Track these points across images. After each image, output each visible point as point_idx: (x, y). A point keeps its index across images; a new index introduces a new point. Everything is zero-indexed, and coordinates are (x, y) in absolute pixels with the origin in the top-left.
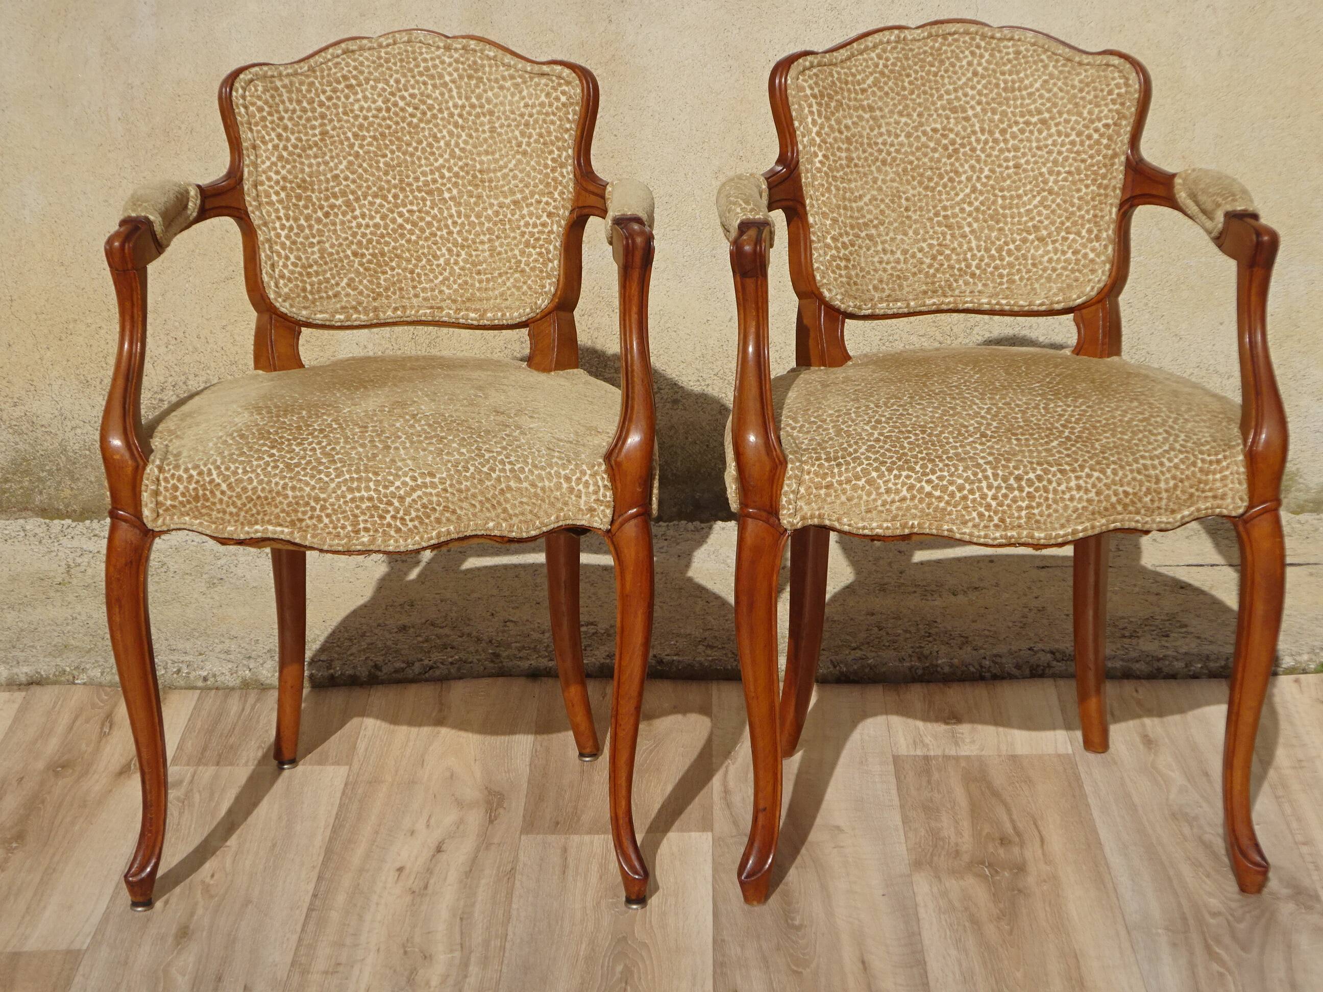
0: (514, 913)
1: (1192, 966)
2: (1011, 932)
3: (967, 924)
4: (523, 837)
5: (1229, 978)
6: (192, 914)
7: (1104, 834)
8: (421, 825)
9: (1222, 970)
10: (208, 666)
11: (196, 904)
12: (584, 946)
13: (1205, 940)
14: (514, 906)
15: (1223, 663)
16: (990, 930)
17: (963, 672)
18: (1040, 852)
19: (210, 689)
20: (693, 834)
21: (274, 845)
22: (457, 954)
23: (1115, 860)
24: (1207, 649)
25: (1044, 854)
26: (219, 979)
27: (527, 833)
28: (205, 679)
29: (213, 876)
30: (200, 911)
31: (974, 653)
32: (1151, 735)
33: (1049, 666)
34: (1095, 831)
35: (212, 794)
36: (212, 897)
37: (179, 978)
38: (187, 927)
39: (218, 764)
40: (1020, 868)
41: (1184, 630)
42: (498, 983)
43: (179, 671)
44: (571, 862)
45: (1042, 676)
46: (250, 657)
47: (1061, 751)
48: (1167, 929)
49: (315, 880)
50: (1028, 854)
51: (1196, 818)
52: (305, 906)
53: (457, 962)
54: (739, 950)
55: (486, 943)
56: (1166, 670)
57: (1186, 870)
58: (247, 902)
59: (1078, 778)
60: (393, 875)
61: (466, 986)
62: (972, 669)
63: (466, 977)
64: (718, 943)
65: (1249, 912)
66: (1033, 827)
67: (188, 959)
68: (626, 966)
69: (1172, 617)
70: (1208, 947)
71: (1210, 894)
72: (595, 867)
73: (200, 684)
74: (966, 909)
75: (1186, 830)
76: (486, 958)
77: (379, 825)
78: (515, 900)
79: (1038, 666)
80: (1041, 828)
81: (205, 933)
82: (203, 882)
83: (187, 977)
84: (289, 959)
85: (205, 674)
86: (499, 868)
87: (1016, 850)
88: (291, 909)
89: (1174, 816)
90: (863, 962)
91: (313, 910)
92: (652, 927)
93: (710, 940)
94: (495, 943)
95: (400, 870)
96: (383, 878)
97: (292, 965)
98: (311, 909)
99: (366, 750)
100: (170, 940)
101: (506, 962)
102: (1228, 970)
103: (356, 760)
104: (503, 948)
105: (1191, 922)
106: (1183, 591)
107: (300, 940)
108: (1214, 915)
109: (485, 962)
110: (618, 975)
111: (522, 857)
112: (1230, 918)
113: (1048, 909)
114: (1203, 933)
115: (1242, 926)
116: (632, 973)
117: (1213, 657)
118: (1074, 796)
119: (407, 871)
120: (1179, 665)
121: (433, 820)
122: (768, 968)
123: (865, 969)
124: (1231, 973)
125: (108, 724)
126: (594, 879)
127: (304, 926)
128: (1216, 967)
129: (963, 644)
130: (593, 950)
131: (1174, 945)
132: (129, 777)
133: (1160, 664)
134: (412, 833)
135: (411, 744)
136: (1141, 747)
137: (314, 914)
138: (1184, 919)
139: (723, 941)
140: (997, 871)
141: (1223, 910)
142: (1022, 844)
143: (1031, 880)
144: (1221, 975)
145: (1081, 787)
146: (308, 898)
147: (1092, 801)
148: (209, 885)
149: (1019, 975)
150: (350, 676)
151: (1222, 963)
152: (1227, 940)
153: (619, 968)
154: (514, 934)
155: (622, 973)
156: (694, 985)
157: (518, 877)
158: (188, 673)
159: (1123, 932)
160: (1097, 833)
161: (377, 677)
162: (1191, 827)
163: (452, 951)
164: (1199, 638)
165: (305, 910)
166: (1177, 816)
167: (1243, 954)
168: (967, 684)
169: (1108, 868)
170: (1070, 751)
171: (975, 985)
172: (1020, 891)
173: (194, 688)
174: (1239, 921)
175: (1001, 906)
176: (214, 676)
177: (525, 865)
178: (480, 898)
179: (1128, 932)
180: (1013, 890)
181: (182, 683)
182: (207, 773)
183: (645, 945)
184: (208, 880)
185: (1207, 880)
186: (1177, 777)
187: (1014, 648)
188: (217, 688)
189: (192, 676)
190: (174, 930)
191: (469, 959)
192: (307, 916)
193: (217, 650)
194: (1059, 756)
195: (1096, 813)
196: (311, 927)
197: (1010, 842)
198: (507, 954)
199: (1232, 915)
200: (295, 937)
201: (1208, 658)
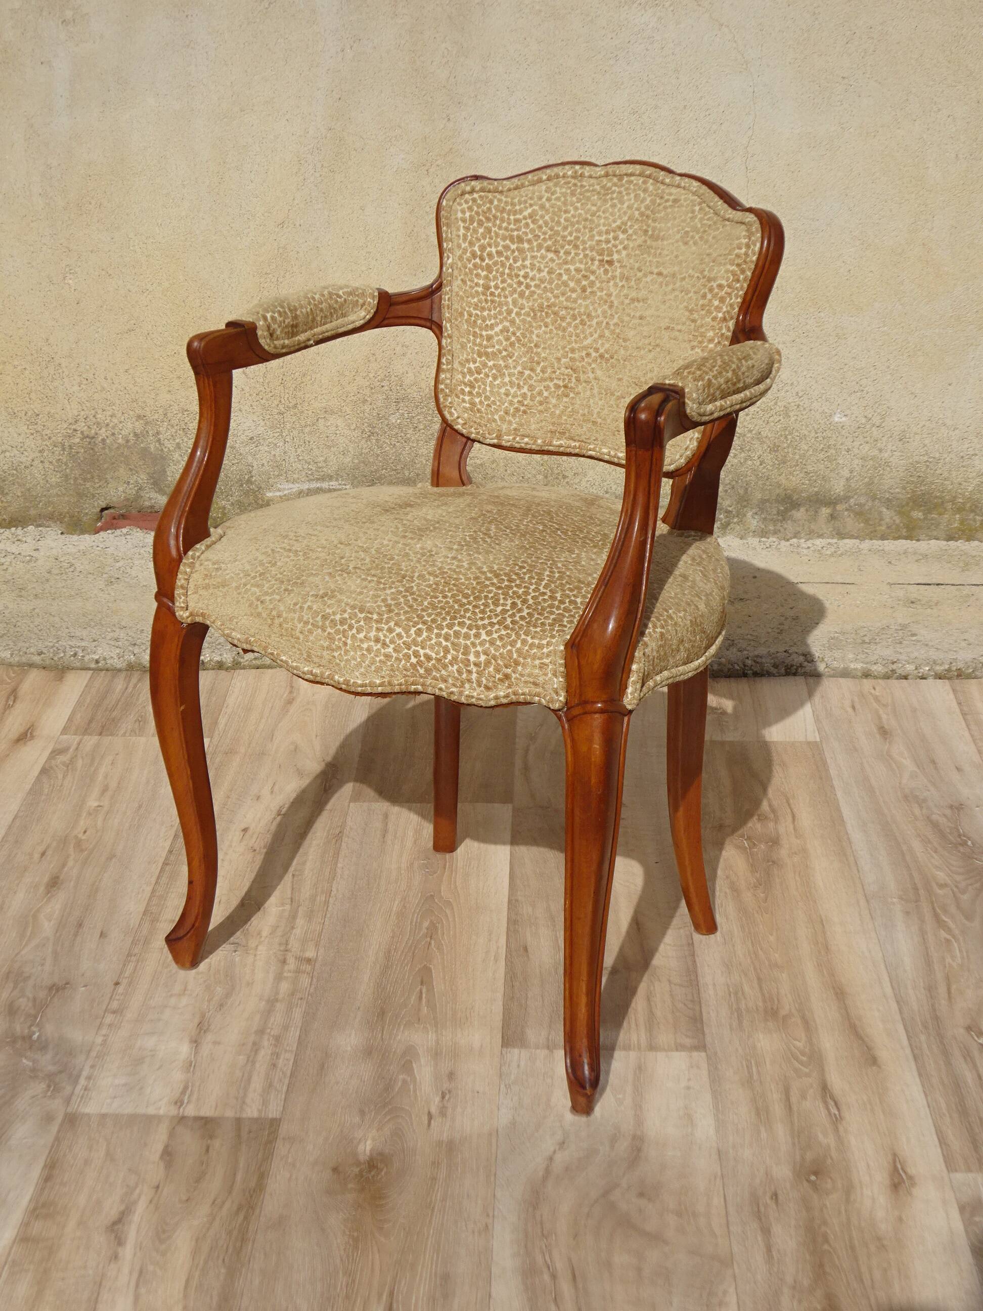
0: (339, 871)
1: (923, 933)
2: (766, 900)
3: (728, 891)
4: (352, 805)
5: (956, 945)
6: (64, 866)
7: (846, 812)
8: (266, 792)
9: (949, 937)
10: (100, 650)
11: (68, 856)
12: (397, 902)
13: (934, 909)
14: (340, 865)
15: (947, 667)
16: (748, 897)
17: (729, 669)
18: (791, 827)
19: (101, 670)
20: (496, 805)
21: (140, 807)
22: (288, 907)
23: (857, 836)
24: (933, 654)
25: (795, 829)
26: (80, 925)
27: (355, 801)
28: (97, 662)
29: (85, 832)
30: (70, 863)
31: (739, 653)
32: (886, 727)
33: (801, 666)
34: (838, 809)
35: (93, 760)
36: (82, 851)
37: (46, 924)
38: (58, 877)
39: (100, 734)
40: (775, 842)
41: (914, 638)
42: (320, 935)
43: (75, 655)
44: (391, 827)
45: (795, 674)
46: (135, 644)
47: (811, 739)
48: (901, 898)
49: (172, 838)
50: (782, 830)
51: (925, 800)
52: (162, 860)
53: (286, 914)
54: (530, 910)
55: (313, 899)
56: (899, 671)
57: (917, 845)
58: (112, 856)
59: (825, 763)
60: (239, 834)
61: (292, 937)
62: (737, 667)
63: (293, 928)
64: (512, 903)
65: (971, 885)
66: (786, 804)
67: (56, 906)
68: (431, 922)
69: (904, 627)
70: (936, 916)
71: (936, 867)
72: (410, 833)
73: (93, 666)
74: (727, 877)
75: (917, 811)
76: (312, 911)
77: (231, 791)
78: (341, 860)
79: (792, 666)
80: (793, 806)
81: (72, 883)
82: (76, 837)
83: (52, 923)
84: (142, 909)
85: (97, 657)
86: (329, 830)
87: (771, 825)
88: (149, 863)
89: (906, 797)
90: (637, 924)
91: (167, 864)
92: (456, 888)
93: (506, 900)
94: (321, 898)
95: (245, 830)
96: (230, 837)
97: (145, 913)
98: (165, 864)
99: (226, 725)
100: (42, 889)
101: (328, 915)
102: (954, 937)
103: (217, 732)
104: (327, 903)
105: (922, 892)
106: (914, 606)
107: (153, 891)
108: (942, 886)
109: (310, 915)
110: (424, 930)
111: (349, 823)
112: (955, 889)
113: (797, 878)
114: (932, 903)
115: (965, 897)
116: (436, 928)
117: (939, 662)
118: (821, 778)
119: (250, 832)
120: (910, 668)
121: (276, 787)
122: (554, 926)
123: (639, 929)
124: (957, 940)
125: (12, 698)
126: (409, 843)
127: (158, 878)
128: (943, 934)
129: (730, 646)
130: (404, 907)
131: (907, 913)
132: (25, 743)
133: (894, 667)
134: (258, 798)
135: (263, 721)
136: (878, 736)
137: (168, 868)
138: (916, 889)
139: (517, 900)
140: (754, 844)
141: (949, 882)
142: (776, 820)
143: (784, 852)
144: (948, 941)
145: (827, 770)
146: (164, 855)
147: (836, 783)
148: (81, 840)
149: (772, 938)
150: (218, 662)
151: (949, 930)
152: (953, 909)
153: (426, 924)
154: (337, 890)
155: (427, 929)
156: (490, 940)
157: (345, 839)
158: (83, 656)
159: (863, 902)
160: (840, 811)
161: (240, 663)
162: (921, 808)
163: (283, 904)
164: (927, 645)
165: (160, 865)
166: (909, 798)
167: (966, 922)
168: (732, 680)
169: (850, 843)
170: (818, 740)
171: (734, 946)
172: (774, 862)
173: (89, 669)
174: (963, 892)
175: (758, 875)
176: (105, 659)
177: (351, 829)
178: (310, 857)
179: (867, 901)
180: (768, 861)
181: (78, 664)
182: (91, 741)
183: (449, 903)
184: (80, 836)
185: (934, 855)
186: (908, 764)
187: (772, 650)
188: (107, 670)
189: (87, 658)
190: (46, 879)
191: (297, 911)
192: (162, 870)
193: (108, 638)
194: (809, 743)
195: (839, 794)
196: (164, 880)
197: (766, 818)
198: (330, 909)
199: (956, 887)
200: (150, 889)
201: (935, 662)
